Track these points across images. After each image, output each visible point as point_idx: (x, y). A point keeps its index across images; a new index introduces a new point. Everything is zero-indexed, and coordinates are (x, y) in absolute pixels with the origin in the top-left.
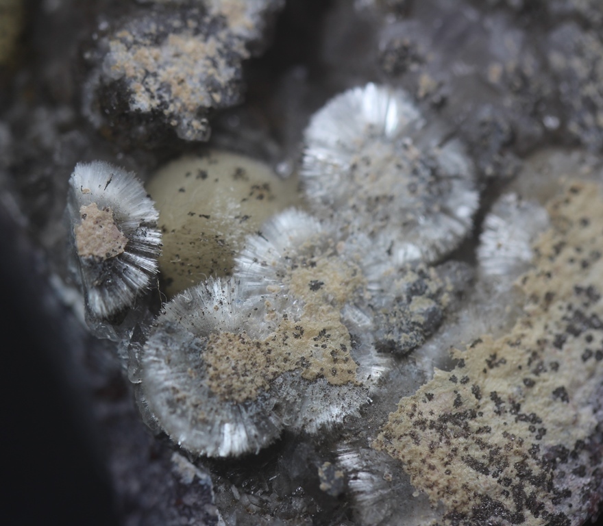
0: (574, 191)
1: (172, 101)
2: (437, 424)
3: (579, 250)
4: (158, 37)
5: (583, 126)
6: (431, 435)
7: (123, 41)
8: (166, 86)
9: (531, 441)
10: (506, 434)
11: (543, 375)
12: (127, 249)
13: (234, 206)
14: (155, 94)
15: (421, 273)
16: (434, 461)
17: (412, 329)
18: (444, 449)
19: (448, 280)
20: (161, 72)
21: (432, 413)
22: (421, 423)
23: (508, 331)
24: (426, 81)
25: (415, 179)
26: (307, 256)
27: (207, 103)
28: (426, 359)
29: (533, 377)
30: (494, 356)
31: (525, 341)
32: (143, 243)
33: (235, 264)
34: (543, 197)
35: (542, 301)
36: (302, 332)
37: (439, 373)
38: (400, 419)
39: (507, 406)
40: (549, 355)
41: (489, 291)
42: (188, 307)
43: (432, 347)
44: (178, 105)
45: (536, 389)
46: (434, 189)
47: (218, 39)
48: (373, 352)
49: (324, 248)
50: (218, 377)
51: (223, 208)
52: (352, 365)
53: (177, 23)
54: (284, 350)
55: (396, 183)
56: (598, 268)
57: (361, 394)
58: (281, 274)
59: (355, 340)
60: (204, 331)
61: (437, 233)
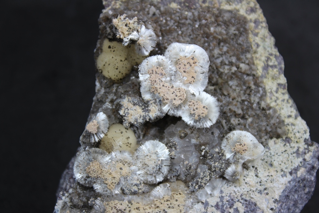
0: (180, 194)
1: (127, 117)
2: (118, 210)
3: (171, 204)
4: (135, 104)
5: (192, 185)
6: (115, 211)
7: (129, 99)
8: (128, 113)
12: (96, 134)
13: (121, 143)
14: (125, 113)
15: (141, 183)
17: (129, 191)
19: (144, 188)
20: (130, 110)
21: (119, 207)
22: (115, 207)
23: (145, 206)
24: (173, 153)
25: (155, 167)
26: (124, 162)
27: (132, 123)
28: (127, 198)
30: (139, 208)
31: (146, 210)
32: (99, 135)
33: (111, 152)
34: (173, 190)
35: (156, 206)
36: (111, 174)
37: (127, 202)
38: (113, 203)
41: (149, 197)
42: (96, 152)
43: (130, 197)
44: (127, 118)
46: (157, 172)
47: (145, 114)
48: (120, 188)
49: (129, 164)
50: (89, 168)
51: (119, 142)
52: (114, 187)
53: (141, 105)
54: (105, 174)
55: (152, 165)
56: (171, 210)
57: (111, 193)
58: (117, 161)
59: (119, 184)
60: (95, 159)
61: (150, 179)
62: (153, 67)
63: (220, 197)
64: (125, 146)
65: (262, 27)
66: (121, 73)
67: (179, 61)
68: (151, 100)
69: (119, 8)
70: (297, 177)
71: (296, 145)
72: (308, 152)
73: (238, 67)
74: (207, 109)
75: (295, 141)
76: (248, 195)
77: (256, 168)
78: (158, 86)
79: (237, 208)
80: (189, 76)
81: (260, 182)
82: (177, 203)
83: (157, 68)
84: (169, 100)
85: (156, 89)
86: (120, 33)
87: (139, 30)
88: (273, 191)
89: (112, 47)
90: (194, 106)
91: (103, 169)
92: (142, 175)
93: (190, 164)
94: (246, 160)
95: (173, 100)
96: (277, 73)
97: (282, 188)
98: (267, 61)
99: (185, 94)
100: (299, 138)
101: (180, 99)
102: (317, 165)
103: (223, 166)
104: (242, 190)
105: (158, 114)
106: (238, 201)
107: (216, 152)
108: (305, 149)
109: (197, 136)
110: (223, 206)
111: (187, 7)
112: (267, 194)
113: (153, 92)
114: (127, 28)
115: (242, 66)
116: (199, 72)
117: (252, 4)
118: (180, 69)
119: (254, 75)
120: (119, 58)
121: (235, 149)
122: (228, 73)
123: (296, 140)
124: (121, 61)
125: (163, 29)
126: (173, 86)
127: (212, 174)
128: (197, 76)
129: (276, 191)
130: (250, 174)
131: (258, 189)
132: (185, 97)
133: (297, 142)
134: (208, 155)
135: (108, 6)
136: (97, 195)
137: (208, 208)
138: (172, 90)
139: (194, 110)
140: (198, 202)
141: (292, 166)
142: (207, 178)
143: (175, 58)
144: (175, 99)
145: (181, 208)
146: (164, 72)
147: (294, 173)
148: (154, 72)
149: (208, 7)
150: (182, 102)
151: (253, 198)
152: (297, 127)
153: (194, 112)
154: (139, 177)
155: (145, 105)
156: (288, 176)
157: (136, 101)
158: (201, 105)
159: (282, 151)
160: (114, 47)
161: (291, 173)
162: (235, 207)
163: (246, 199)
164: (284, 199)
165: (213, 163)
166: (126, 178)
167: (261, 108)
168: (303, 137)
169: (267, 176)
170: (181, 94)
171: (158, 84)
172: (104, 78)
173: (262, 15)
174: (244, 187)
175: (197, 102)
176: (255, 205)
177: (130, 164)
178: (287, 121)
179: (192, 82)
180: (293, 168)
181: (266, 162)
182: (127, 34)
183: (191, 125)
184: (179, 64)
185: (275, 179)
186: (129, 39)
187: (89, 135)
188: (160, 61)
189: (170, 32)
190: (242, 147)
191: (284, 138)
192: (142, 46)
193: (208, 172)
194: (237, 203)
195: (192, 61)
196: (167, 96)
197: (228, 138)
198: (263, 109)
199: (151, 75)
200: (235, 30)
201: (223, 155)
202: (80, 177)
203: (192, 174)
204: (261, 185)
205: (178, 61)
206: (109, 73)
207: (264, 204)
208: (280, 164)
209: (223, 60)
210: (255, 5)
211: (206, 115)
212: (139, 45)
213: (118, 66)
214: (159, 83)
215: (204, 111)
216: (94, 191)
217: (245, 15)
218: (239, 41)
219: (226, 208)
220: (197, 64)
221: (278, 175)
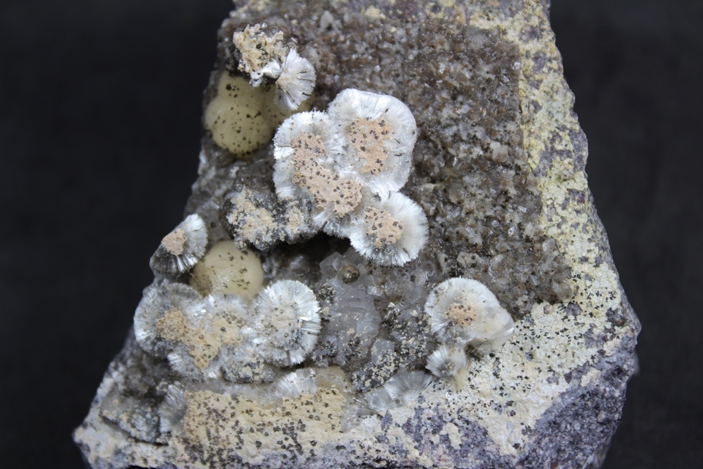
0: (334, 393)
1: (241, 228)
2: (211, 410)
3: (314, 411)
4: (259, 204)
5: (359, 377)
6: (205, 411)
7: (248, 194)
8: (244, 222)
9: (233, 446)
10: (227, 436)
11: (259, 433)
12: (180, 256)
13: (227, 279)
14: (239, 221)
15: (259, 362)
16: (196, 419)
17: (236, 375)
18: (203, 419)
19: (264, 373)
20: (248, 216)
21: (213, 405)
22: (206, 404)
23: (264, 409)
24: (326, 310)
25: (290, 334)
26: (230, 317)
27: (251, 241)
28: (230, 388)
29: (255, 430)
30: (251, 411)
31: (264, 417)
32: (186, 259)
33: (208, 296)
34: (321, 384)
35: (285, 412)
36: (202, 338)
37: (230, 398)
38: (202, 395)
39: (238, 429)
40: (269, 429)
41: (274, 388)
42: (177, 292)
43: (236, 387)
44: (242, 232)
45: (252, 434)
46: (292, 343)
47: (278, 226)
48: (217, 368)
49: (239, 322)
50: (162, 322)
51: (223, 276)
52: (206, 364)
53: (270, 207)
54: (191, 337)
55: (284, 328)
56: (314, 422)
57: (199, 375)
58: (217, 315)
59: (217, 358)
60: (175, 304)
61: (278, 356)
62: (302, 134)
63: (415, 409)
64: (235, 285)
65: (550, 69)
66: (247, 141)
67: (354, 126)
68: (291, 200)
69: (263, 11)
70: (580, 386)
71: (588, 321)
72: (612, 338)
73: (486, 150)
74: (401, 227)
75: (588, 313)
76: (472, 412)
77: (497, 359)
78: (306, 173)
79: (447, 435)
80: (371, 158)
81: (501, 388)
82: (328, 411)
83: (310, 137)
84: (327, 202)
85: (303, 178)
86: (245, 62)
87: (283, 58)
88: (524, 409)
89: (233, 87)
90: (376, 219)
91: (189, 327)
92: (263, 347)
93: (356, 336)
94: (470, 340)
95: (336, 203)
96: (571, 167)
97: (545, 404)
98: (553, 140)
99: (359, 193)
100: (597, 308)
101: (349, 203)
102: (628, 366)
103: (424, 346)
104: (463, 399)
105: (305, 229)
106: (452, 421)
107: (413, 317)
108: (606, 330)
109: (380, 280)
110: (419, 427)
111: (400, 17)
112: (513, 414)
113: (298, 183)
114: (259, 53)
115: (495, 146)
116: (391, 152)
117: (535, 21)
118: (354, 142)
119: (518, 168)
120: (245, 111)
121: (450, 316)
122: (466, 158)
123: (590, 310)
124: (248, 116)
125: (345, 58)
126: (337, 176)
127: (401, 360)
128: (388, 160)
129: (531, 410)
130: (483, 369)
131: (495, 402)
132: (359, 200)
133: (591, 314)
134: (397, 321)
135: (243, 4)
136: (173, 377)
137: (388, 428)
138: (335, 184)
139: (374, 228)
140: (372, 414)
141: (573, 361)
142: (389, 368)
143: (347, 120)
144: (338, 202)
145: (335, 421)
146: (322, 146)
147: (576, 378)
148: (303, 145)
149: (441, 21)
150: (352, 208)
151: (482, 419)
152: (595, 284)
153: (374, 232)
154: (257, 349)
155: (279, 208)
156: (560, 383)
157: (262, 200)
158: (390, 218)
159: (557, 329)
160: (236, 89)
161: (568, 378)
162: (443, 432)
163: (467, 419)
164: (547, 429)
165: (405, 337)
166: (231, 350)
167: (524, 236)
168: (605, 304)
169: (518, 377)
170: (351, 193)
171: (308, 169)
172: (216, 147)
173: (553, 45)
174: (466, 394)
175: (382, 212)
176: (485, 433)
177: (241, 323)
178: (577, 268)
179: (377, 171)
180: (574, 366)
181: (521, 349)
182: (258, 65)
183: (367, 256)
184: (352, 133)
185: (532, 385)
186: (262, 75)
187: (168, 258)
188: (317, 123)
189: (357, 65)
190: (463, 313)
191: (566, 305)
192: (285, 91)
193: (392, 356)
194: (449, 424)
195: (379, 129)
196: (323, 195)
197: (439, 291)
198: (528, 240)
199: (296, 150)
200: (488, 73)
201: (425, 324)
202: (143, 338)
203: (359, 355)
204: (501, 394)
205: (352, 127)
206: (223, 138)
207: (502, 433)
208: (549, 357)
209: (458, 130)
210: (542, 23)
211: (397, 240)
212: (280, 88)
213: (241, 126)
214: (310, 167)
215: (394, 231)
216: (169, 368)
217: (517, 41)
218: (495, 96)
219: (425, 433)
220: (389, 135)
221: (541, 378)
